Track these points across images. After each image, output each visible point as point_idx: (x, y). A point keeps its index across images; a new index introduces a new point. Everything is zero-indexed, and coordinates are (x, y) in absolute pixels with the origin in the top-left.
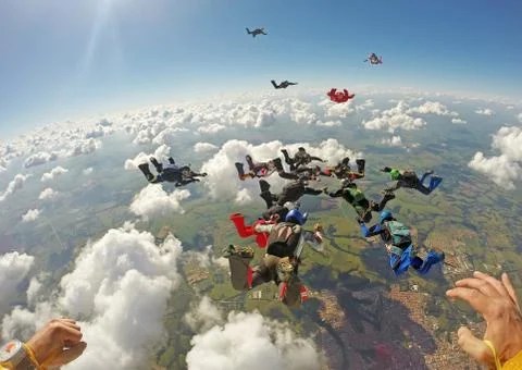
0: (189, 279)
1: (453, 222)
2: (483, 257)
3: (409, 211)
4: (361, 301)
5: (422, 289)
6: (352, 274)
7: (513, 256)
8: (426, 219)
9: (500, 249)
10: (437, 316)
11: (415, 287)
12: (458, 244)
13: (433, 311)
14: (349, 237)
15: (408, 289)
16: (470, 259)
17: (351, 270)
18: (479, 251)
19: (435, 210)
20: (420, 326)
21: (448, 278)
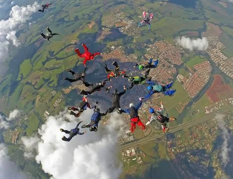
0: (13, 142)
1: (110, 6)
2: (136, 14)
3: (84, 15)
4: (94, 73)
5: (116, 46)
6: (78, 65)
7: (151, 5)
8: (94, 13)
9: (143, 5)
10: (133, 53)
11: (113, 47)
12: (119, 14)
13: (129, 52)
14: (62, 49)
15: (110, 51)
16: (130, 18)
17: (77, 64)
18: (132, 12)
19: (97, 6)
20: (128, 62)
21: (125, 33)
